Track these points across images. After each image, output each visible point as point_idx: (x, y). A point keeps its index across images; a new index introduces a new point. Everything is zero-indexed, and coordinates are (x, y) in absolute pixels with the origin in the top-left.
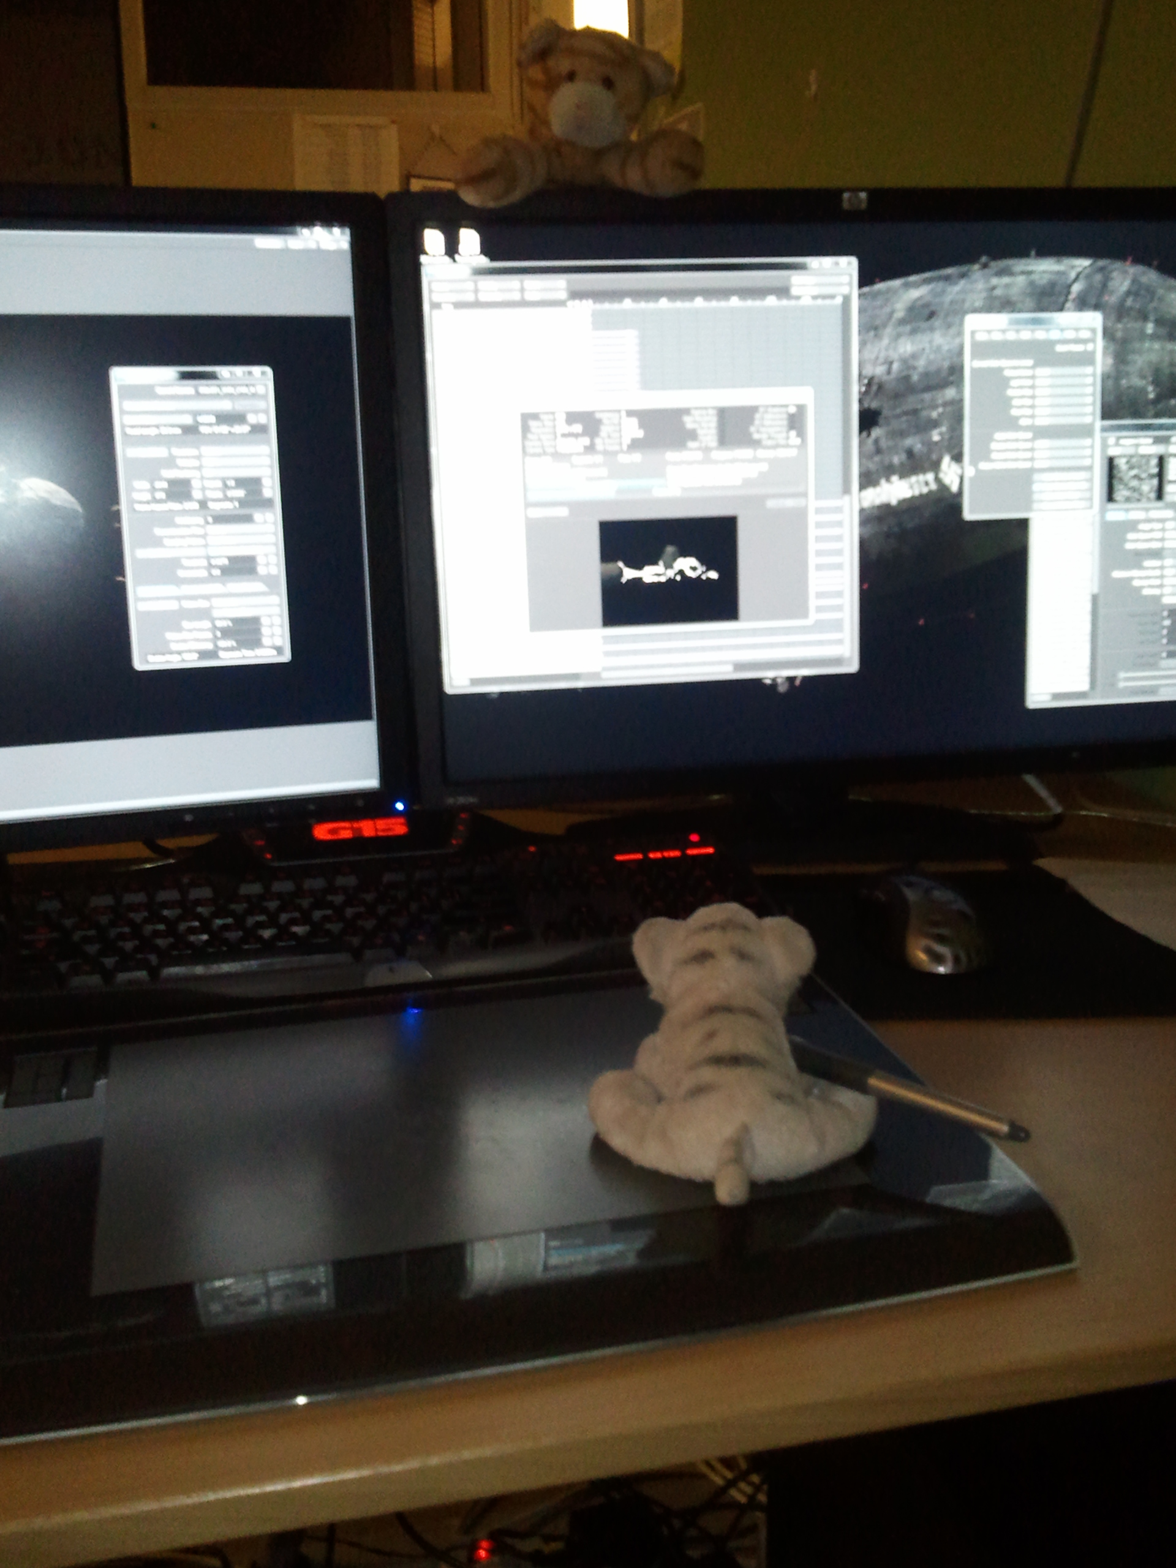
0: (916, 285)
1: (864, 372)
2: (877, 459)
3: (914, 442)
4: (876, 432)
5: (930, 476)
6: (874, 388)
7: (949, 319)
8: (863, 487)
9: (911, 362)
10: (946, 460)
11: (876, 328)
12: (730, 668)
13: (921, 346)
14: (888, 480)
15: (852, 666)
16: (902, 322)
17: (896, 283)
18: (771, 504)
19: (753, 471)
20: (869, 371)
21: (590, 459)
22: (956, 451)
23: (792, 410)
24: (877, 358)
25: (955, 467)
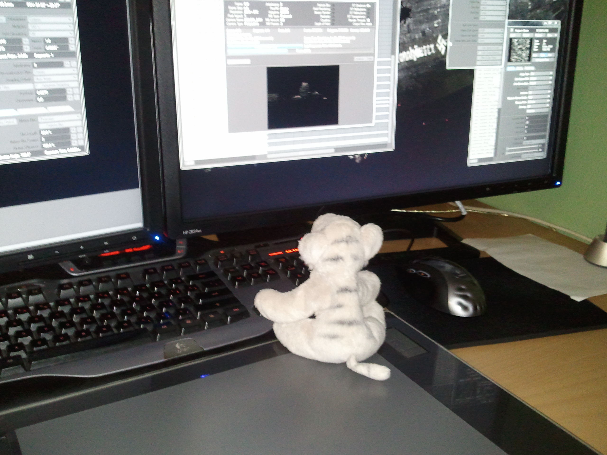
2: (408, 35)
3: (425, 27)
4: (409, 21)
5: (432, 46)
8: (400, 51)
10: (440, 37)
12: (333, 150)
14: (413, 48)
15: (391, 148)
18: (356, 59)
19: (347, 40)
22: (444, 33)
25: (444, 41)
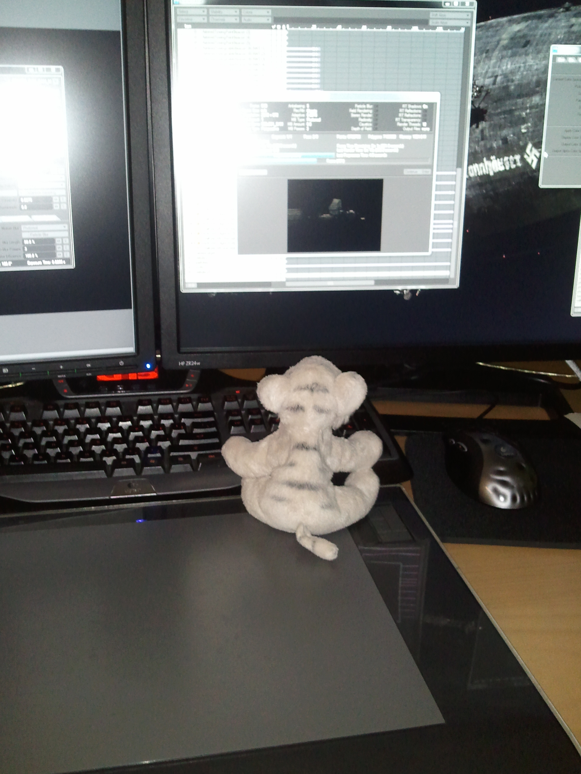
0: (518, 22)
1: (477, 82)
2: (482, 143)
3: (508, 133)
4: (483, 125)
5: (518, 157)
6: (483, 94)
7: (540, 47)
8: (470, 163)
9: (510, 77)
10: (530, 146)
11: (487, 51)
12: (372, 283)
13: (518, 65)
14: (489, 159)
15: (455, 285)
16: (505, 48)
17: (504, 19)
18: (406, 172)
19: (395, 148)
20: (480, 82)
21: (283, 137)
22: (536, 140)
23: (425, 107)
24: (487, 72)
25: (535, 152)
